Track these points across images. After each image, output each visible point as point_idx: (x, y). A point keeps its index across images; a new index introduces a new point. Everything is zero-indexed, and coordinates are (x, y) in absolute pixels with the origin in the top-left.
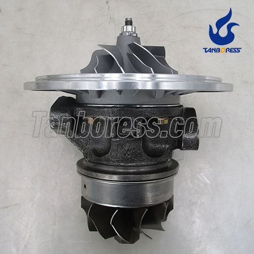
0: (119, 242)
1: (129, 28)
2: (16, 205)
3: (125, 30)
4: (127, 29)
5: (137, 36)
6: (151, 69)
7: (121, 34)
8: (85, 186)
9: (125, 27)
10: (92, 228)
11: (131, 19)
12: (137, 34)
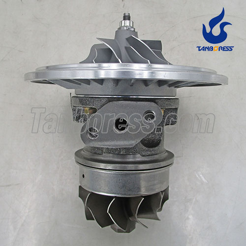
0: (116, 231)
1: (127, 23)
2: (18, 184)
3: (123, 25)
4: (125, 24)
5: (134, 31)
6: (148, 61)
7: (120, 28)
8: (83, 176)
9: (123, 22)
10: (89, 217)
11: (129, 14)
12: (134, 29)
